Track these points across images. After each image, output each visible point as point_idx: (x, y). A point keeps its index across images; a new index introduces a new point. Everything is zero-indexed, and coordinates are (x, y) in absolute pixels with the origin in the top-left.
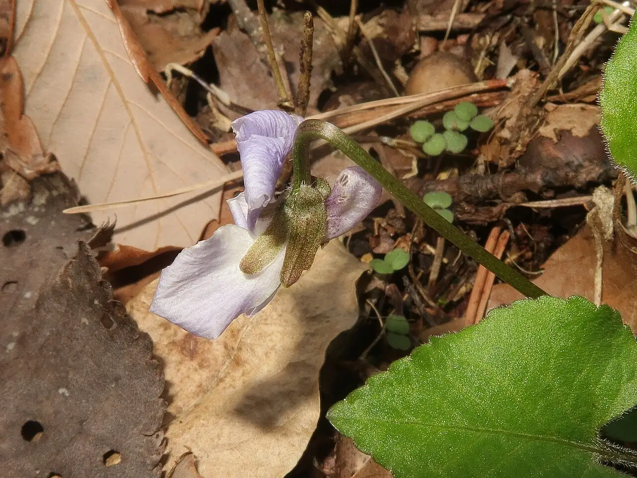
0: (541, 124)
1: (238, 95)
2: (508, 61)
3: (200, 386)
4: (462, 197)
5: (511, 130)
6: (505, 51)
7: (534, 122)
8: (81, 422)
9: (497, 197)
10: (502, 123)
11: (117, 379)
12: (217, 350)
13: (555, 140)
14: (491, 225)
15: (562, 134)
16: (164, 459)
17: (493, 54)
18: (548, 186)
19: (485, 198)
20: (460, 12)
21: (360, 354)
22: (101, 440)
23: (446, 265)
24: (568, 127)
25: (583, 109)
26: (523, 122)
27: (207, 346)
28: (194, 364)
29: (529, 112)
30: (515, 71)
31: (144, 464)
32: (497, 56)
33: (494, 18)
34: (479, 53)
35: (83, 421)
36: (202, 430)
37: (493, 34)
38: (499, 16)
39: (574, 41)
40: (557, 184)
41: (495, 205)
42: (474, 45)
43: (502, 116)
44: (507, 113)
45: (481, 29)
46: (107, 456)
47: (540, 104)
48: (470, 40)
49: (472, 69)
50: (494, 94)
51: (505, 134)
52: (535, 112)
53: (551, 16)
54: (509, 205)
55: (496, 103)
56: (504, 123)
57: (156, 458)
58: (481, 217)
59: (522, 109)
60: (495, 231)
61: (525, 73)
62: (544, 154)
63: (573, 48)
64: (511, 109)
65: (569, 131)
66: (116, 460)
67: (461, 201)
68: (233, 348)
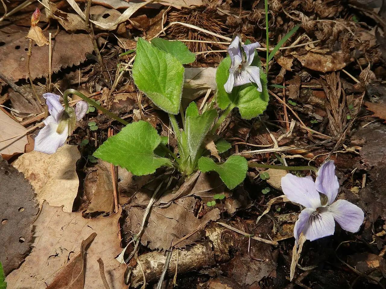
0: (113, 100)
1: (21, 110)
2: (99, 88)
3: (40, 186)
4: (98, 122)
5: (106, 103)
6: (97, 85)
7: (111, 99)
8: (7, 203)
9: (108, 120)
10: (103, 102)
11: (15, 189)
12: (42, 176)
13: (119, 102)
14: (108, 128)
15: (120, 101)
16: (38, 205)
17: (94, 87)
18: (121, 114)
19: (105, 121)
20: (81, 78)
21: (84, 166)
22: (16, 206)
23: (98, 142)
24: (121, 99)
25: (123, 94)
26: (109, 100)
27: (38, 175)
28: (36, 181)
29: (110, 97)
30: (102, 89)
31: (32, 208)
32: (95, 87)
33: (92, 77)
34: (90, 88)
35: (8, 203)
36: (46, 196)
37: (92, 82)
38: (93, 76)
39: (117, 76)
40: (123, 112)
41: (108, 122)
42: (88, 86)
43: (103, 100)
44: (104, 99)
45: (88, 81)
46: (19, 210)
47: (112, 95)
48: (86, 85)
49: (89, 92)
50: (98, 96)
51: (105, 104)
52: (111, 97)
53: (108, 73)
54: (112, 121)
55: (100, 98)
56: (104, 101)
57: (36, 205)
58: (105, 126)
59: (107, 97)
60: (109, 129)
61: (105, 88)
62: (117, 107)
63: (117, 77)
64: (105, 98)
65: (122, 100)
66: (23, 210)
67: (98, 123)
68: (47, 174)
